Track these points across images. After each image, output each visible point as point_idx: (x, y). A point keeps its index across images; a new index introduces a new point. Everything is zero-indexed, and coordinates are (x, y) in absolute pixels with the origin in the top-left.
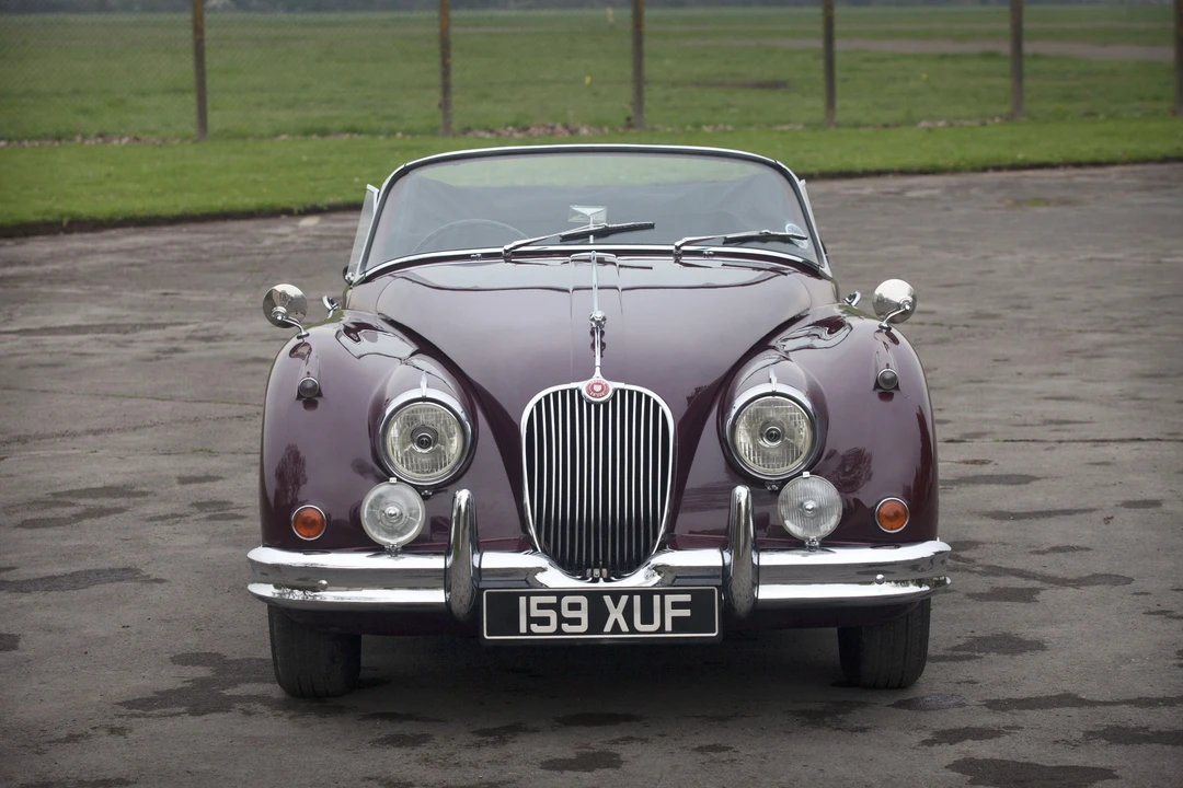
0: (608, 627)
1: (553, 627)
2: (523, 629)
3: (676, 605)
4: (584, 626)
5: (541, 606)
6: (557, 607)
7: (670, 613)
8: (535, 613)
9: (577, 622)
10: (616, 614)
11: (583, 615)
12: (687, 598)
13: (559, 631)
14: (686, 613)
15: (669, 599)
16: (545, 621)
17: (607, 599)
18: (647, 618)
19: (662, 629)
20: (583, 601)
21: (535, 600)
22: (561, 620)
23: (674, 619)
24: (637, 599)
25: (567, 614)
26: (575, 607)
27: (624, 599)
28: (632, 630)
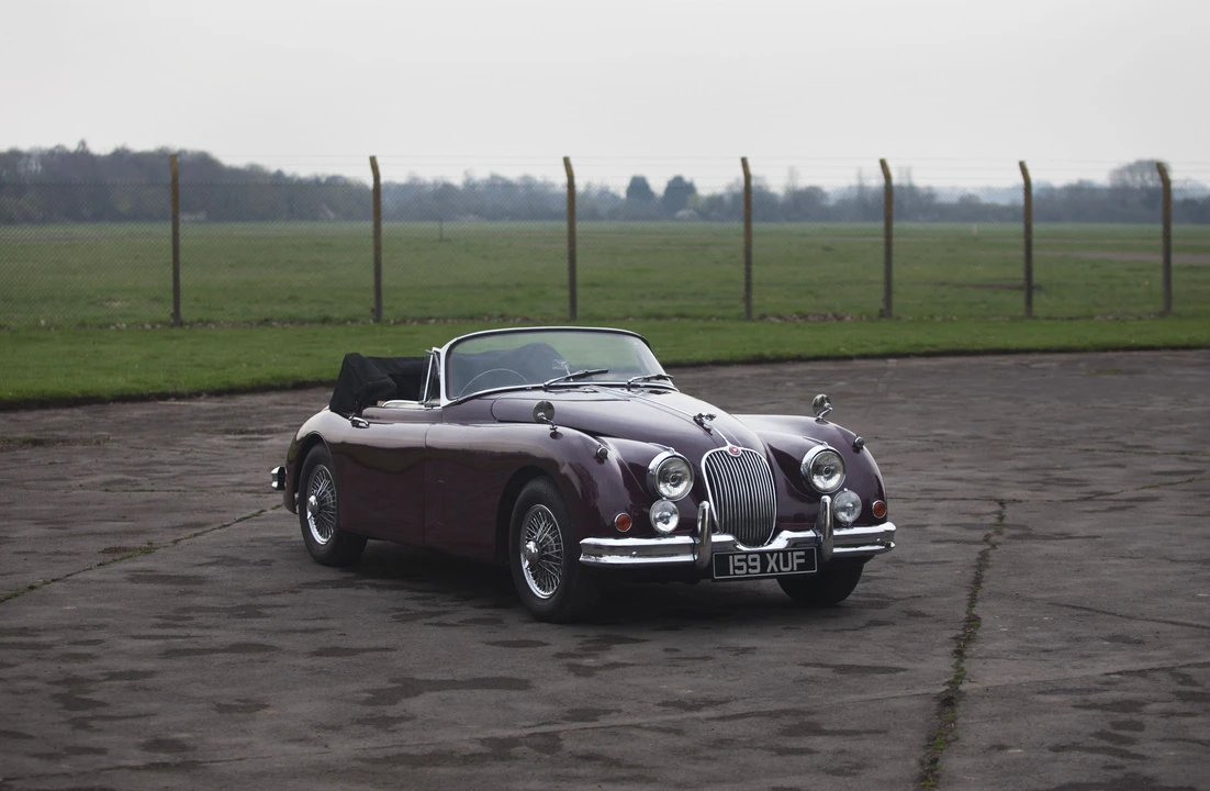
0: (769, 570)
1: (744, 571)
2: (731, 573)
3: (798, 557)
4: (758, 570)
5: (739, 560)
6: (746, 560)
7: (796, 561)
8: (737, 564)
9: (755, 568)
10: (772, 563)
11: (758, 564)
12: (803, 553)
13: (748, 573)
14: (803, 561)
15: (795, 554)
16: (741, 568)
17: (768, 555)
18: (786, 565)
19: (792, 570)
20: (757, 556)
21: (737, 557)
22: (748, 567)
23: (798, 564)
24: (781, 554)
25: (751, 564)
26: (754, 560)
27: (775, 555)
28: (780, 571)
